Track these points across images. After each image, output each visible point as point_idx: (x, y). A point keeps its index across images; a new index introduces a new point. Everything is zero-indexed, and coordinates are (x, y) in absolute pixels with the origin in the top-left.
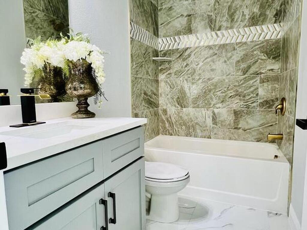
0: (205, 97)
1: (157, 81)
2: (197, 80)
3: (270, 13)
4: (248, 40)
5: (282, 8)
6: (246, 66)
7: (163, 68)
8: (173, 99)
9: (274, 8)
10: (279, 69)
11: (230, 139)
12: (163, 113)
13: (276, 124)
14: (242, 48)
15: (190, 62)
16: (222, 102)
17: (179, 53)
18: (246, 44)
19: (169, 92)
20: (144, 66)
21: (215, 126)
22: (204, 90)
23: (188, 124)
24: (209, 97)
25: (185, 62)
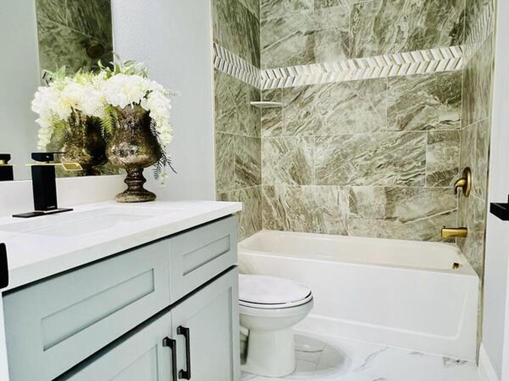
0: (338, 167)
1: (258, 141)
2: (323, 138)
3: (444, 30)
4: (407, 74)
5: (463, 21)
6: (404, 115)
7: (266, 118)
8: (284, 170)
9: (451, 21)
10: (459, 120)
11: (380, 236)
12: (267, 194)
13: (456, 211)
14: (397, 87)
15: (312, 108)
16: (366, 174)
17: (294, 93)
18: (403, 80)
19: (277, 158)
20: (236, 115)
21: (355, 215)
22: (336, 156)
23: (309, 212)
24: (344, 167)
25: (305, 110)
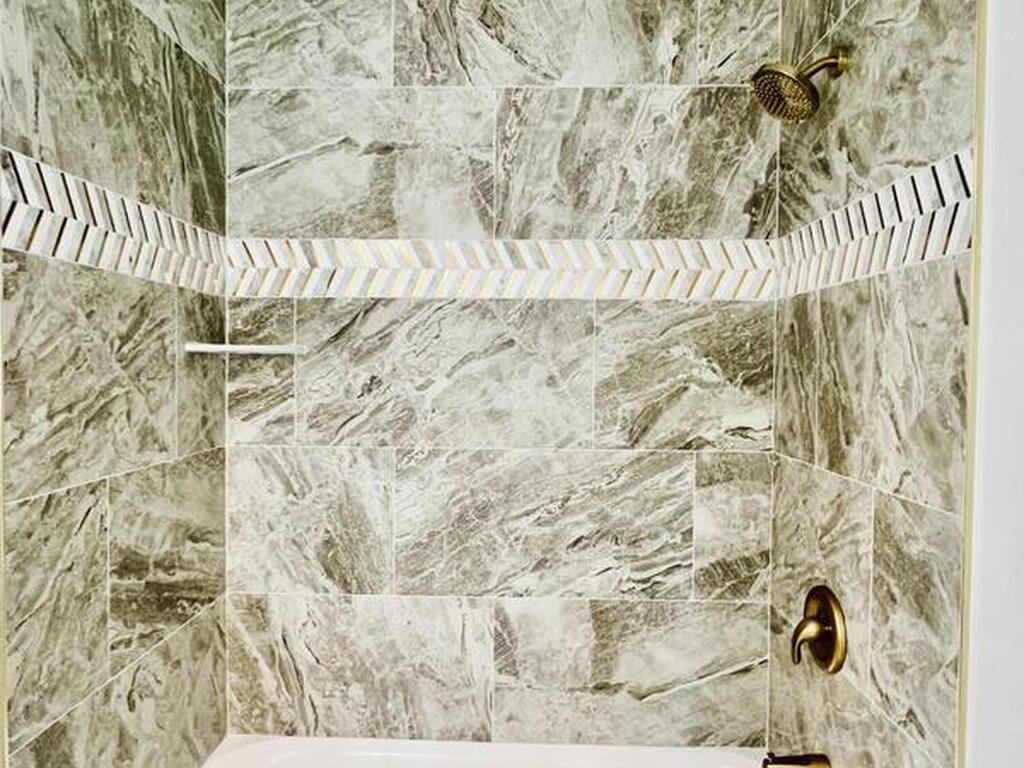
0: (462, 542)
1: (214, 459)
2: (421, 456)
3: (733, 194)
4: (647, 295)
5: (774, 180)
6: (638, 406)
7: (246, 387)
9: (747, 176)
10: (770, 428)
11: (578, 738)
13: (766, 661)
14: (620, 329)
15: (388, 368)
16: (541, 564)
17: (333, 319)
18: (638, 311)
19: (279, 510)
21: (510, 680)
22: (456, 510)
23: (378, 676)
24: (481, 544)
25: (365, 370)
